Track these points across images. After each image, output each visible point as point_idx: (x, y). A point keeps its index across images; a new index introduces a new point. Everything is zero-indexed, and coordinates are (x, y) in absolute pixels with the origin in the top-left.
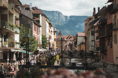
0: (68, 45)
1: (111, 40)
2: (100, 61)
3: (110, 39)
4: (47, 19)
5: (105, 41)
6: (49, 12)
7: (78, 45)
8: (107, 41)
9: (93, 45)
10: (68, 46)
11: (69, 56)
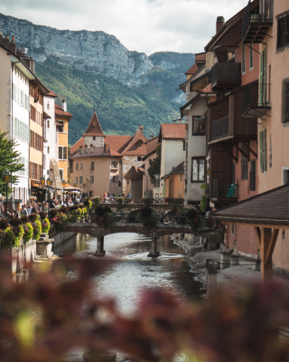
0: (127, 177)
1: (252, 157)
2: (222, 246)
3: (251, 154)
4: (15, 60)
5: (234, 161)
6: (66, 35)
7: (162, 175)
8: (241, 158)
9: (201, 178)
10: (124, 182)
11: (95, 225)
